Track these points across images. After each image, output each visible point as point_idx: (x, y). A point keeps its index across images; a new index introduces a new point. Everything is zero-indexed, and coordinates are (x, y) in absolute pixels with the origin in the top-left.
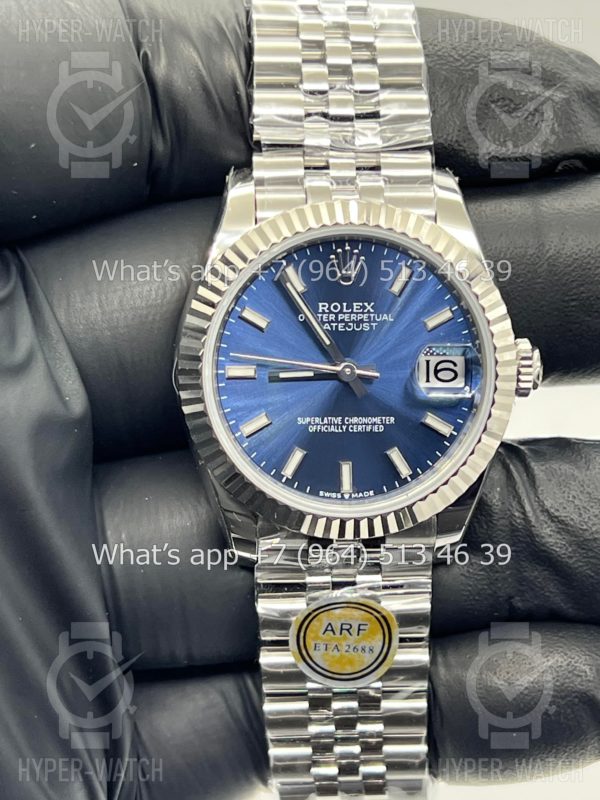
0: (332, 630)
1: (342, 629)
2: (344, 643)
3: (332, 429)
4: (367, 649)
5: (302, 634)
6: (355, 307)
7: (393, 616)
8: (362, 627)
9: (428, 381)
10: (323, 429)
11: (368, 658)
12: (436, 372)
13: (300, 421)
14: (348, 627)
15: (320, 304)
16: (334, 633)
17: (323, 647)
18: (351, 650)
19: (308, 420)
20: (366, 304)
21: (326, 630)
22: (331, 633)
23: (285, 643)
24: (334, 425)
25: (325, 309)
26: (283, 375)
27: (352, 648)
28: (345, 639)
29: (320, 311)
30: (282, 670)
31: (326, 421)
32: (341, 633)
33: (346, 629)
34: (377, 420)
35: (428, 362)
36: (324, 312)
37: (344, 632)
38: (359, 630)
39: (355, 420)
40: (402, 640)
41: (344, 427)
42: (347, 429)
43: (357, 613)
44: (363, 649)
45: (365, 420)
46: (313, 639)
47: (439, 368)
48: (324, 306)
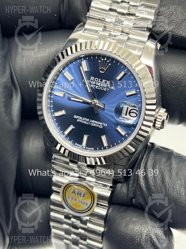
0: (75, 193)
1: (78, 194)
2: (78, 199)
3: (85, 122)
4: (85, 204)
5: (64, 191)
6: (103, 81)
7: (96, 194)
8: (85, 195)
9: (126, 115)
10: (82, 122)
11: (85, 207)
12: (130, 113)
13: (75, 117)
14: (80, 193)
15: (92, 77)
16: (75, 194)
17: (71, 198)
18: (80, 202)
19: (77, 117)
20: (107, 81)
21: (73, 192)
22: (74, 194)
23: (59, 193)
24: (86, 121)
25: (93, 79)
26: (72, 99)
27: (80, 201)
28: (78, 197)
29: (91, 80)
30: (57, 202)
31: (83, 119)
32: (77, 195)
33: (79, 194)
34: (101, 123)
35: (128, 108)
36: (92, 80)
37: (79, 195)
38: (84, 196)
39: (93, 121)
40: (98, 204)
41: (89, 123)
42: (90, 124)
43: (83, 189)
44: (84, 203)
45: (97, 122)
46: (68, 194)
47: (131, 111)
48: (92, 78)
